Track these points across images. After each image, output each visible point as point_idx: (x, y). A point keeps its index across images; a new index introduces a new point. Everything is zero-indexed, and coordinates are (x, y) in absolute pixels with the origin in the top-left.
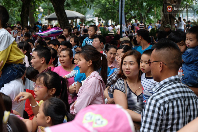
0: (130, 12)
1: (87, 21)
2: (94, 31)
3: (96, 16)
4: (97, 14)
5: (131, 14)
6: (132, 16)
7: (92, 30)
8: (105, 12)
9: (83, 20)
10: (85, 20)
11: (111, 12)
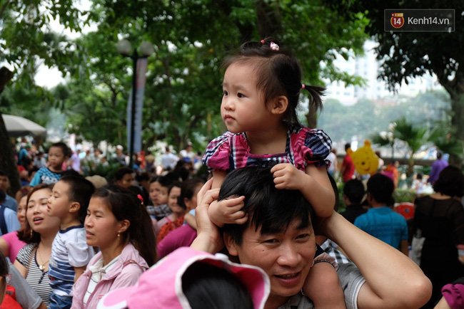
0: (151, 124)
1: (50, 143)
2: (62, 155)
3: (71, 132)
4: (73, 127)
5: (153, 130)
6: (155, 135)
7: (59, 154)
8: (92, 124)
9: (39, 139)
10: (44, 141)
11: (105, 124)
